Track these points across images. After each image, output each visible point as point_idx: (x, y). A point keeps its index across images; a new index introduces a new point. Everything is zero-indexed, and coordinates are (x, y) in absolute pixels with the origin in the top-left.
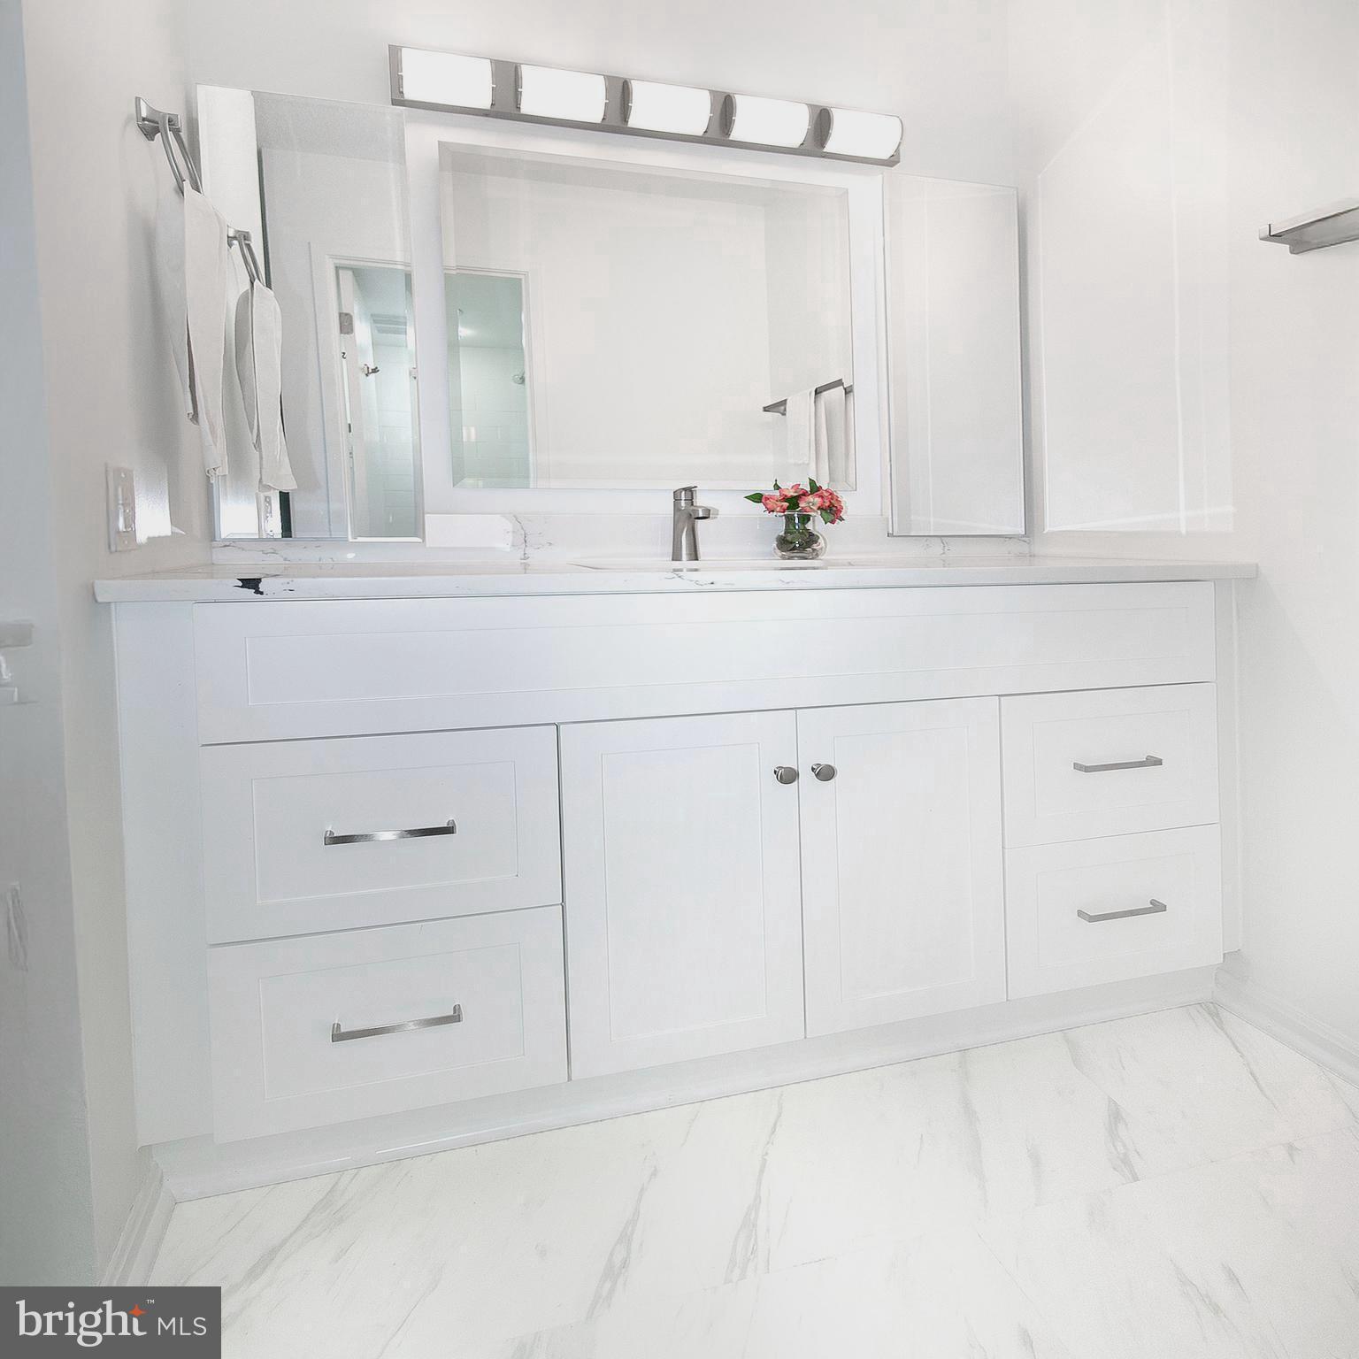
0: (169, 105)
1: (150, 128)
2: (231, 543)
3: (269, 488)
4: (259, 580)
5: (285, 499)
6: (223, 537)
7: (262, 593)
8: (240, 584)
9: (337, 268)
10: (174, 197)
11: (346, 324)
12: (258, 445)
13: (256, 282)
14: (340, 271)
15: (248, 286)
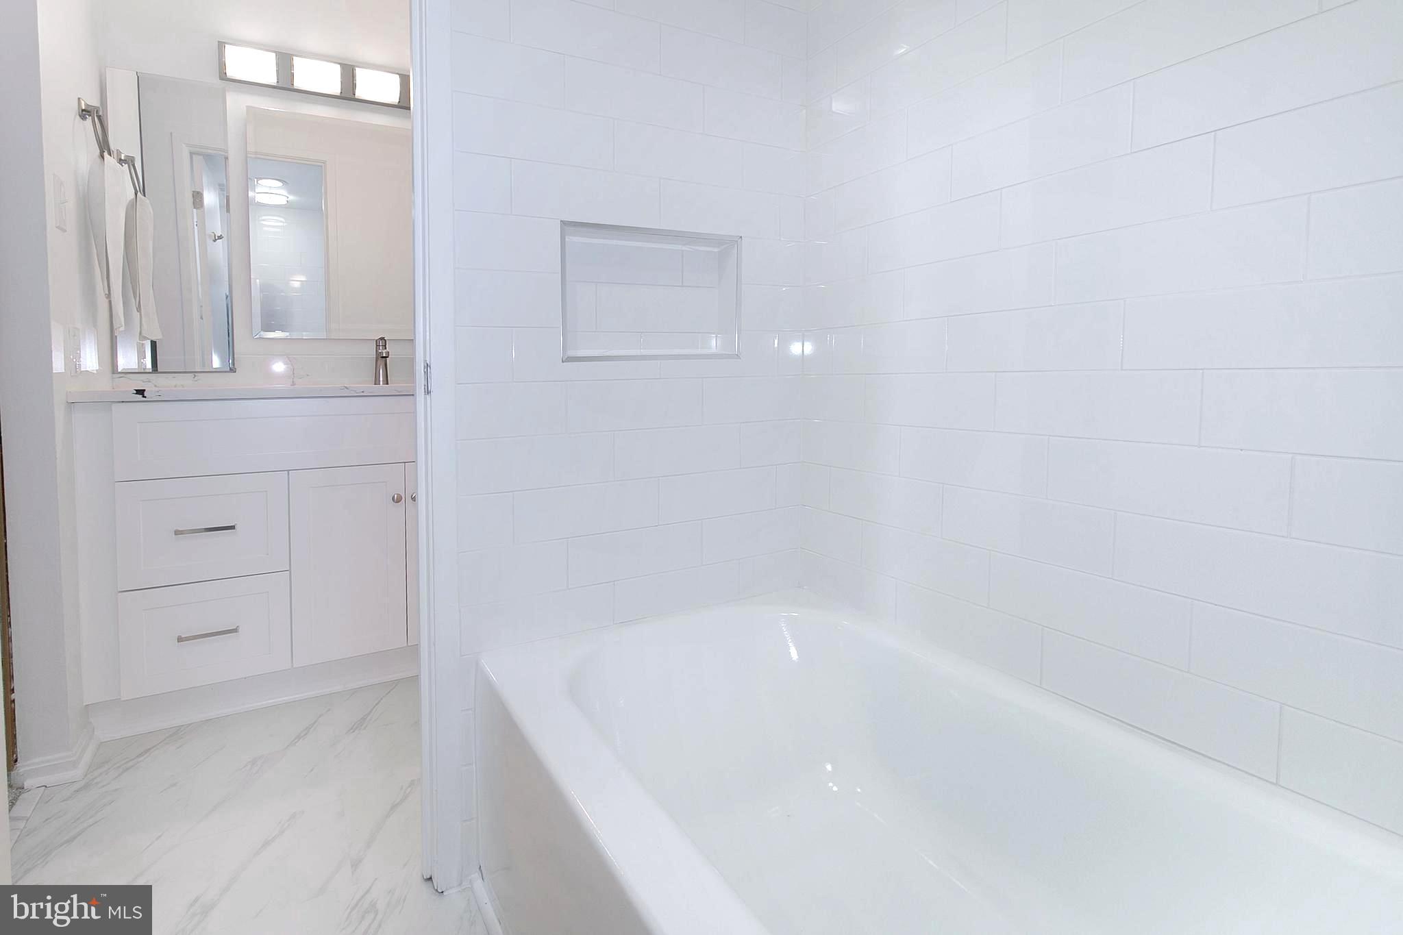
0: (94, 102)
1: (85, 113)
2: (126, 373)
3: (145, 338)
4: (144, 390)
5: (154, 345)
6: (119, 371)
7: (145, 397)
8: (135, 392)
9: (191, 154)
10: (99, 160)
11: (197, 198)
12: (139, 309)
13: (139, 193)
14: (194, 156)
15: (133, 196)
